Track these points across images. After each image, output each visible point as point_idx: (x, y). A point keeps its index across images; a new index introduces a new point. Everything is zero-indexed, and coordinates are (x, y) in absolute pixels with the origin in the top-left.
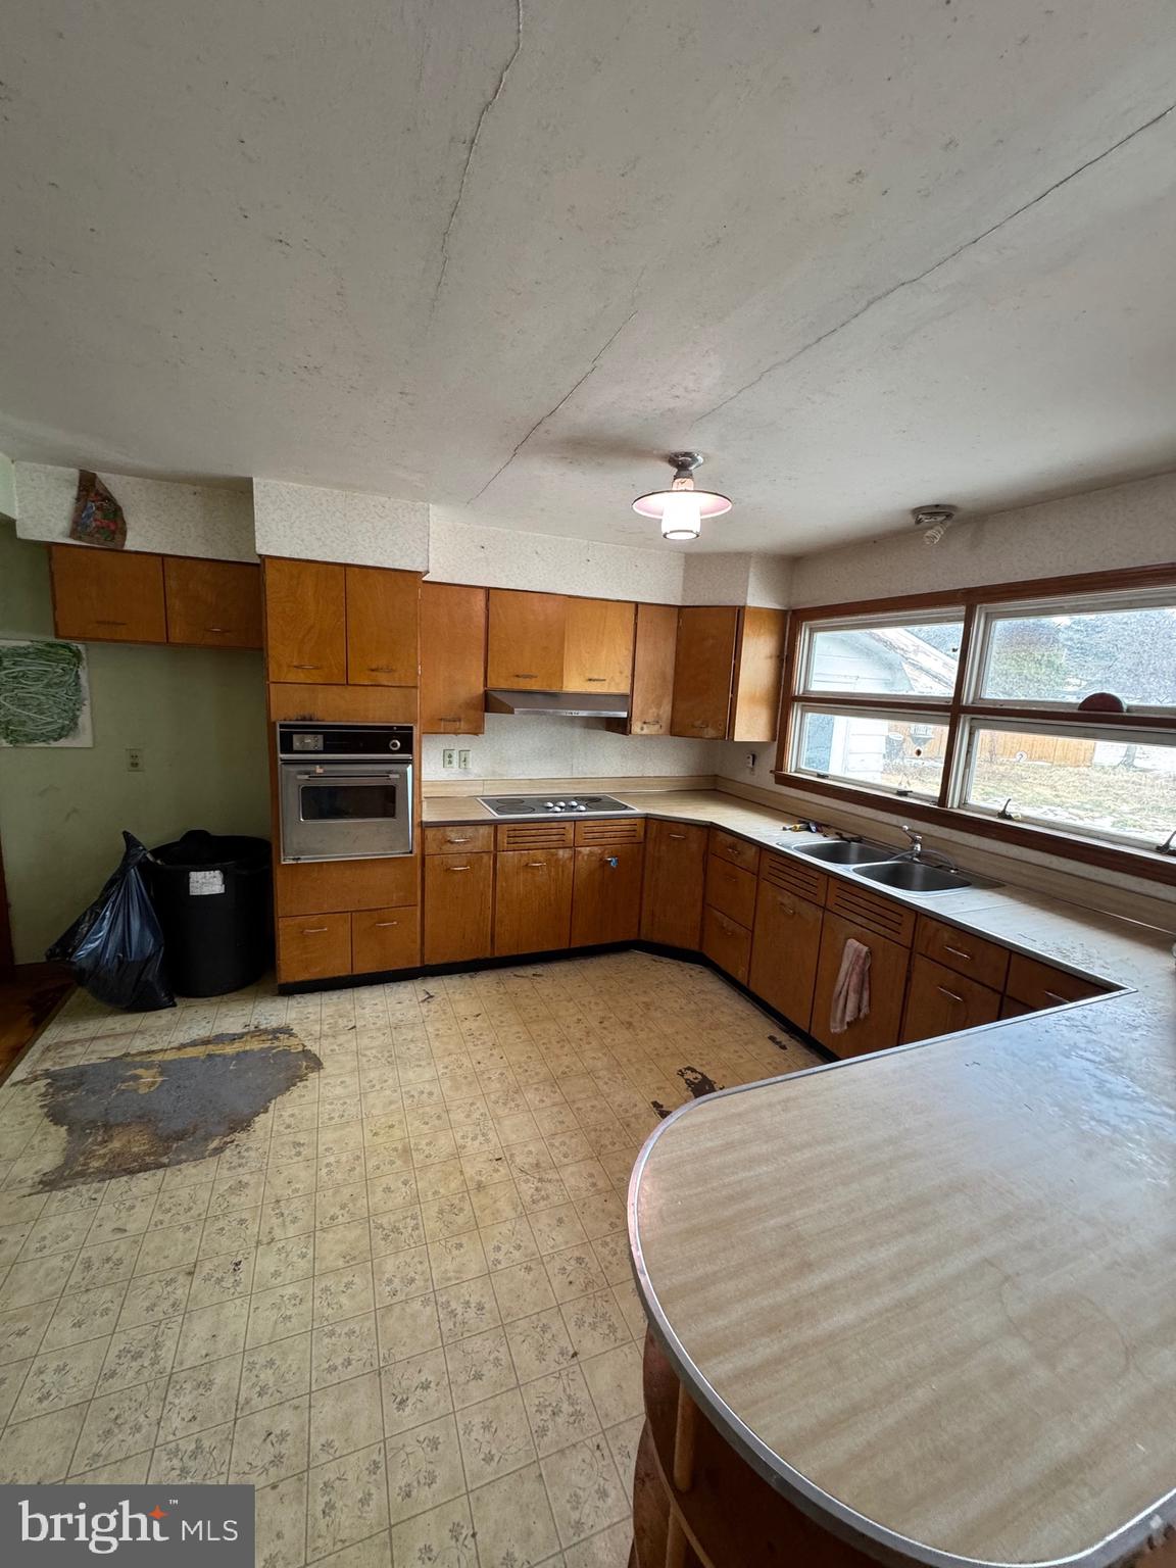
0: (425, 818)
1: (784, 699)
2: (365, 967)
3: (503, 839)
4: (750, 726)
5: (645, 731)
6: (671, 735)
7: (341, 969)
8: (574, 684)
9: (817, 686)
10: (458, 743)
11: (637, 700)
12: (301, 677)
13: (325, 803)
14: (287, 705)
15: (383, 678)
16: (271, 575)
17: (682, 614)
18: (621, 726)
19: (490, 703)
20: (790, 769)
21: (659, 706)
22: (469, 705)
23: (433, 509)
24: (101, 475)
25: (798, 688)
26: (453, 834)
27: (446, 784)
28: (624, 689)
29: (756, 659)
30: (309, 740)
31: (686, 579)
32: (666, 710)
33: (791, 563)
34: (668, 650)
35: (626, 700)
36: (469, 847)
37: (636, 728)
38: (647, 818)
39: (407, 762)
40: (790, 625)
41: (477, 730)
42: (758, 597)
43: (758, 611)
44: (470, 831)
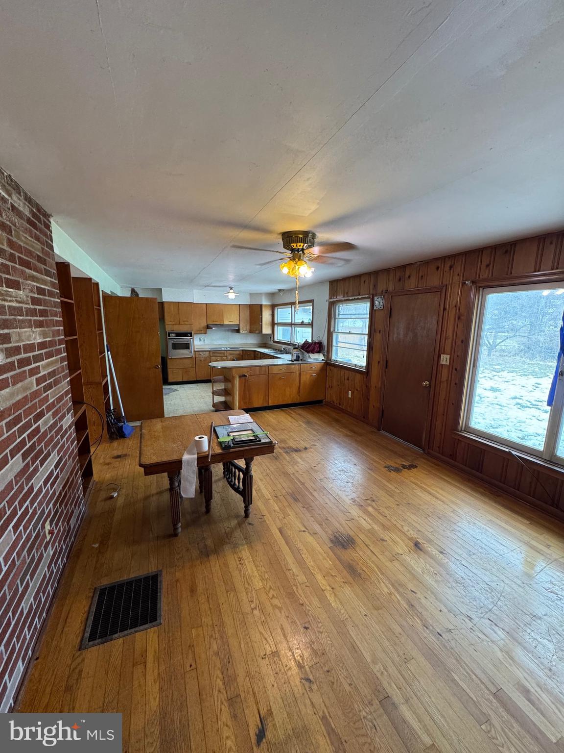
0: (195, 350)
1: (273, 324)
2: (185, 380)
3: (211, 355)
4: (266, 330)
5: (244, 332)
6: (250, 333)
7: (180, 380)
8: (226, 323)
9: (280, 321)
10: (202, 336)
11: (241, 325)
12: (170, 323)
13: (176, 346)
14: (168, 329)
15: (186, 323)
16: (166, 306)
17: (251, 306)
18: (238, 331)
19: (208, 327)
20: (276, 340)
21: (247, 327)
22: (204, 328)
23: (195, 291)
24: (135, 289)
25: (276, 322)
26: (201, 353)
27: (200, 345)
28: (238, 323)
29: (266, 316)
30: (173, 335)
31: (250, 298)
32: (248, 327)
33: (272, 295)
34: (248, 314)
35: (239, 325)
36: (204, 356)
37: (241, 331)
38: (243, 350)
39: (191, 338)
40: (273, 307)
41: (206, 333)
42: (265, 302)
43: (266, 305)
44: (205, 352)
